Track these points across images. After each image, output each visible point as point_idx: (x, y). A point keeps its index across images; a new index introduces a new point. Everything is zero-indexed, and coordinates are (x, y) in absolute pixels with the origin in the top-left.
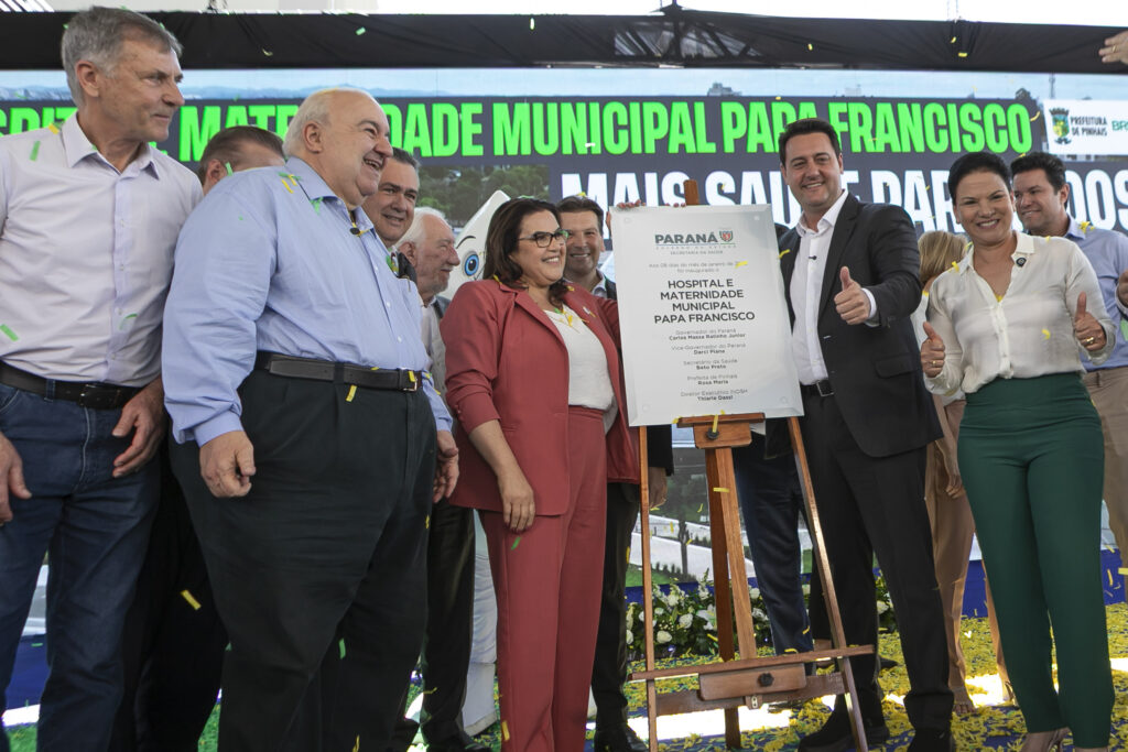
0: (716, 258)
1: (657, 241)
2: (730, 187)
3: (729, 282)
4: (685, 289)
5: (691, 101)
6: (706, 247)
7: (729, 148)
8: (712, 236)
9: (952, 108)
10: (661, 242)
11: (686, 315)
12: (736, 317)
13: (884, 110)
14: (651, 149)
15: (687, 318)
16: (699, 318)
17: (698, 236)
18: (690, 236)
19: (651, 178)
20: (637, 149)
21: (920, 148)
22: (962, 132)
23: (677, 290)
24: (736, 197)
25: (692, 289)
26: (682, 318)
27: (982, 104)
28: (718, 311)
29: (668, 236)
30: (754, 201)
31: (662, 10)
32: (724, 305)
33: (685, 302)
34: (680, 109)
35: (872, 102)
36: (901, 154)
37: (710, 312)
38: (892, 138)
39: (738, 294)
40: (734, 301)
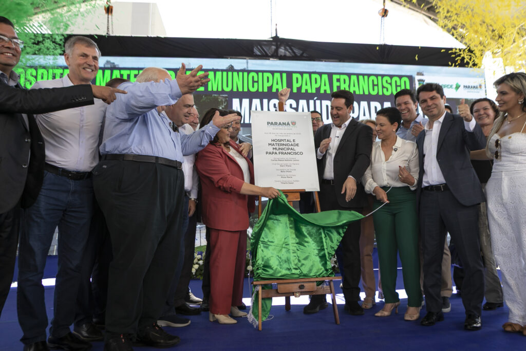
0: (290, 131)
1: (268, 124)
2: (294, 105)
3: (294, 140)
4: (278, 142)
5: (281, 72)
6: (286, 127)
7: (295, 91)
8: (288, 123)
9: (380, 78)
10: (270, 125)
11: (277, 152)
12: (296, 154)
13: (354, 78)
14: (266, 90)
15: (278, 153)
16: (282, 153)
17: (283, 123)
18: (280, 123)
19: (265, 101)
20: (260, 90)
21: (367, 93)
22: (383, 87)
23: (274, 143)
24: (297, 109)
25: (280, 143)
26: (276, 153)
27: (391, 76)
28: (289, 151)
29: (272, 123)
30: (303, 111)
31: (272, 38)
32: (292, 149)
33: (277, 147)
34: (277, 75)
35: (349, 75)
36: (359, 95)
37: (286, 151)
38: (356, 89)
39: (297, 145)
40: (296, 148)
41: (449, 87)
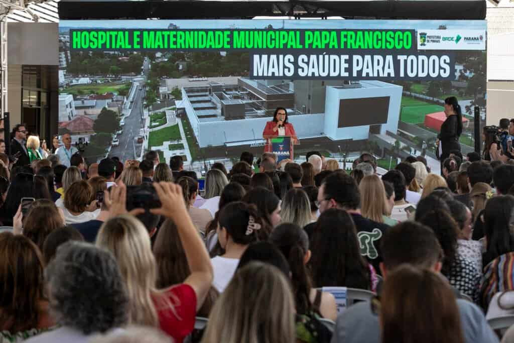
2: (306, 60)
5: (295, 30)
7: (307, 47)
9: (384, 33)
13: (360, 34)
14: (282, 47)
19: (281, 57)
20: (277, 47)
21: (371, 47)
22: (386, 41)
24: (308, 63)
27: (395, 31)
30: (313, 65)
34: (292, 33)
35: (356, 31)
36: (364, 50)
38: (362, 44)
41: (450, 39)
